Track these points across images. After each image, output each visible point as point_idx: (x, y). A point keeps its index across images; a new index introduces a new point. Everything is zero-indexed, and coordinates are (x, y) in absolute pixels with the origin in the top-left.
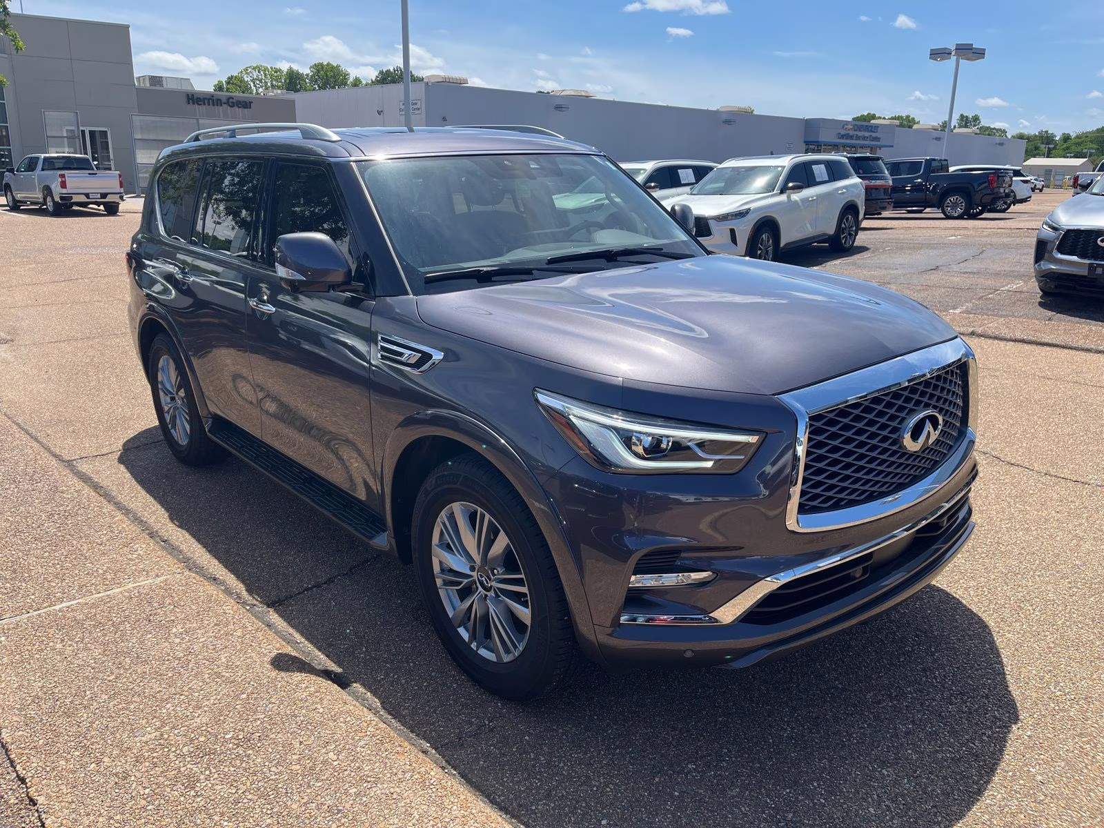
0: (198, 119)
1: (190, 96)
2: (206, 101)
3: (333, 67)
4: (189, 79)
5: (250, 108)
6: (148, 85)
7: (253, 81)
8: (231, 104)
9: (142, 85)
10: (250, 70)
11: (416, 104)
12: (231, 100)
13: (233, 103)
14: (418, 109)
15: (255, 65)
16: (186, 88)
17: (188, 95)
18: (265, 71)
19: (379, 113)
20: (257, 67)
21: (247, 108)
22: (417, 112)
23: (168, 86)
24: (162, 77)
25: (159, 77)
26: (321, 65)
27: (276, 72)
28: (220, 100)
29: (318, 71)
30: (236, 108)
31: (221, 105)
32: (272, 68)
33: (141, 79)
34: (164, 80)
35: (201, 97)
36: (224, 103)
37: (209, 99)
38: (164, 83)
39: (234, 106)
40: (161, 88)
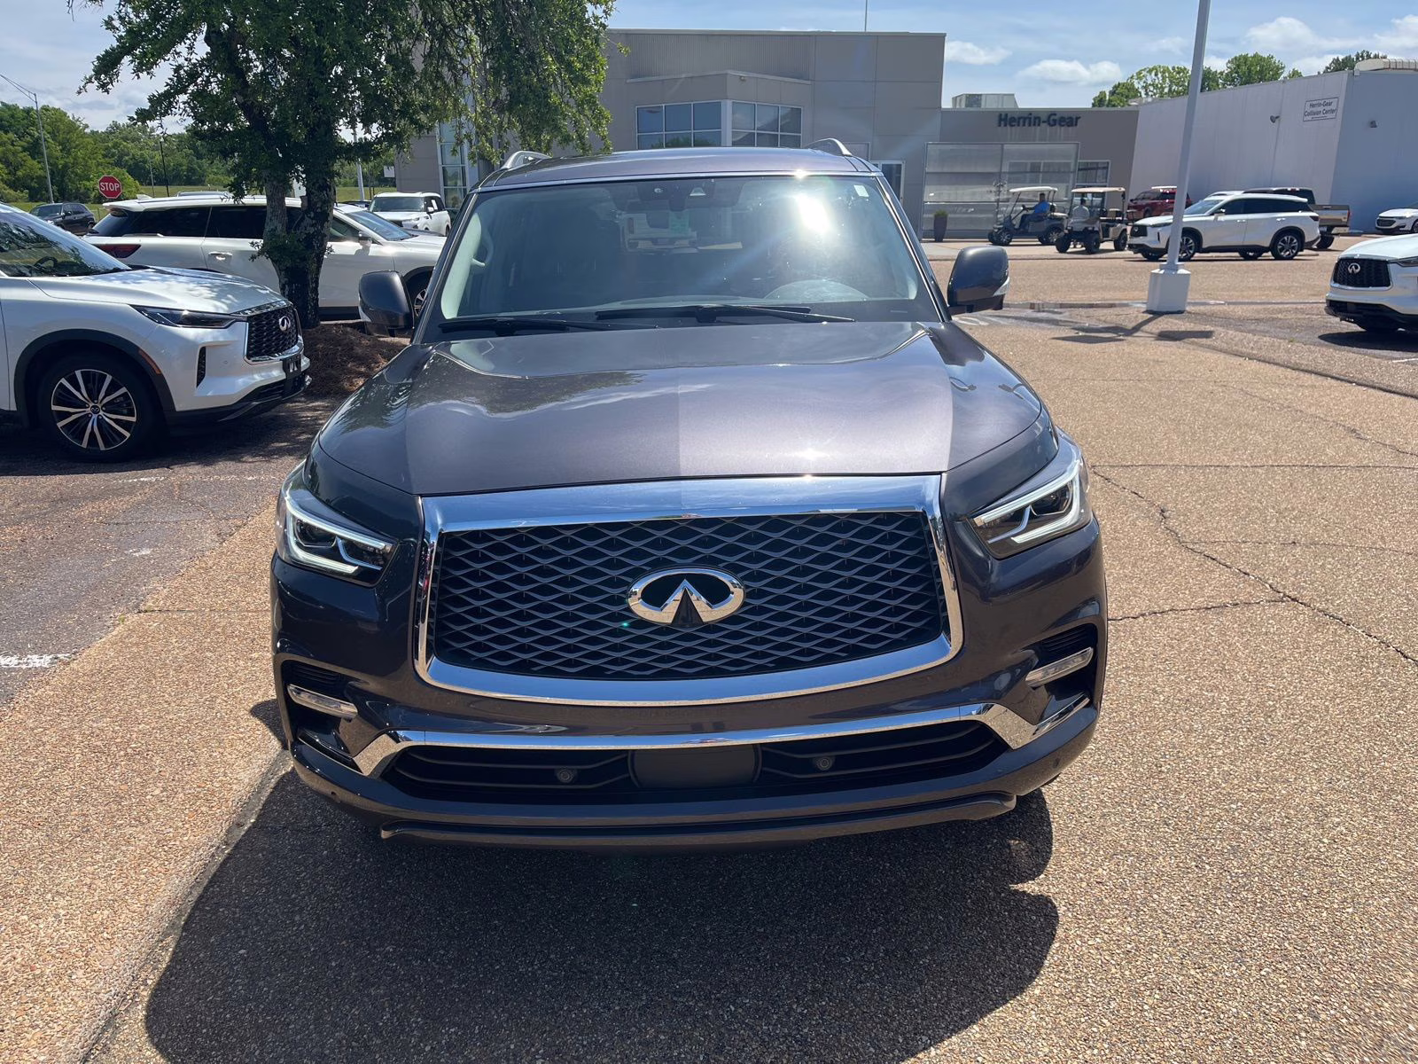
0: (1002, 145)
1: (1003, 117)
2: (1021, 121)
3: (1262, 59)
4: (1013, 95)
5: (1076, 125)
6: (963, 106)
7: (1145, 88)
8: (1052, 122)
9: (958, 107)
10: (1144, 73)
11: (1330, 104)
12: (1052, 117)
13: (1055, 121)
14: (1333, 111)
15: (1151, 67)
16: (1007, 106)
17: (1001, 115)
18: (1164, 72)
19: (1273, 119)
20: (1153, 69)
21: (1072, 125)
22: (1329, 116)
23: (986, 105)
24: (981, 95)
25: (978, 95)
26: (1245, 58)
27: (1179, 73)
28: (1039, 118)
29: (1238, 66)
30: (1057, 127)
31: (1039, 125)
32: (1173, 68)
33: (958, 99)
34: (983, 98)
35: (1016, 117)
36: (1044, 122)
37: (1025, 119)
38: (983, 103)
39: (1055, 125)
40: (978, 109)
